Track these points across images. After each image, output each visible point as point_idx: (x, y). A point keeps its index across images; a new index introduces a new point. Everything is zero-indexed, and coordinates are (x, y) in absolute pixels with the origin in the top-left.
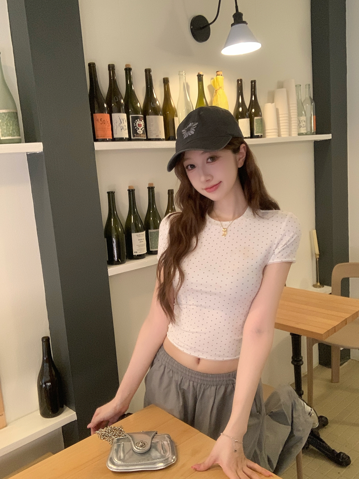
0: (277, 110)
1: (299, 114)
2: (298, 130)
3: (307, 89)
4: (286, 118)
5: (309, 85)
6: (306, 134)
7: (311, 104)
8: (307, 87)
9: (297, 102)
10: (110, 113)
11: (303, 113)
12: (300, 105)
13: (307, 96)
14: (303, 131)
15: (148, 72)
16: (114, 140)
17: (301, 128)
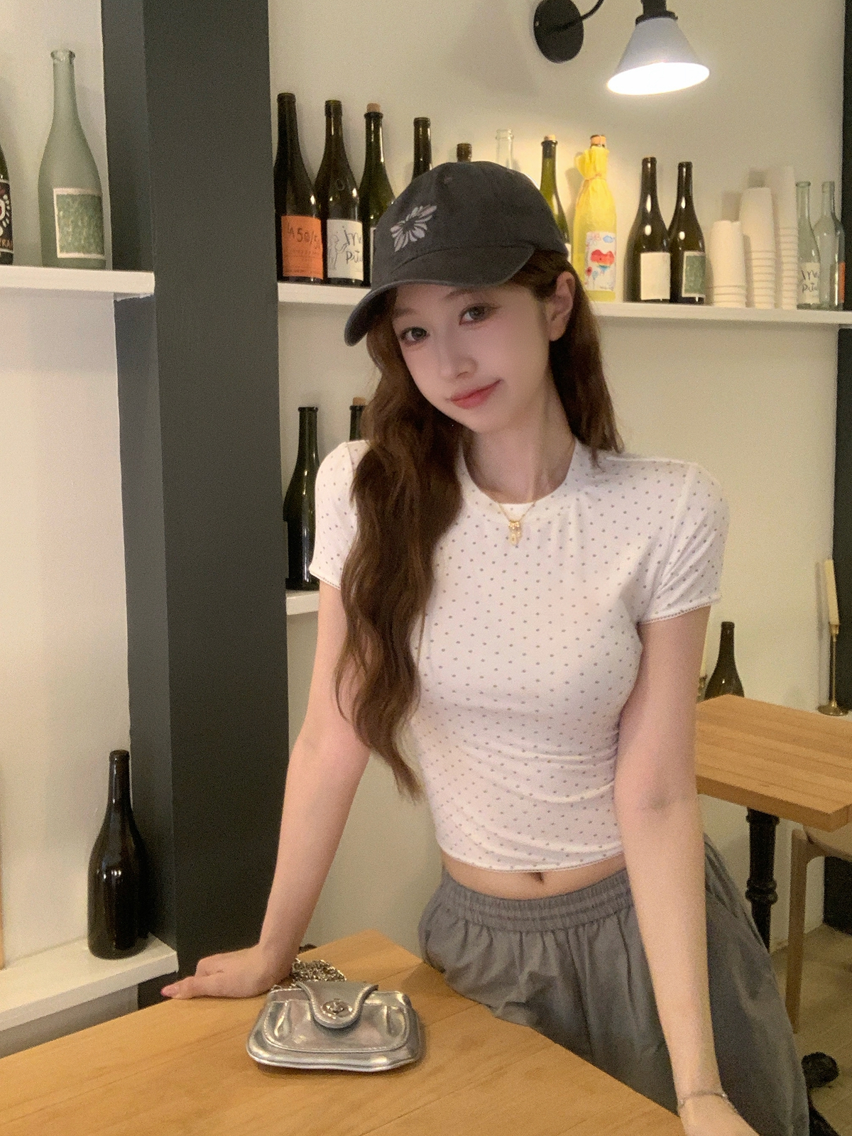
0: (746, 241)
1: (804, 256)
2: (798, 294)
3: (827, 195)
4: (770, 263)
5: (832, 184)
6: (819, 307)
7: (836, 231)
8: (827, 189)
9: (799, 224)
10: (324, 216)
11: (813, 254)
12: (806, 234)
13: (827, 213)
14: (811, 298)
16: (326, 281)
17: (807, 292)
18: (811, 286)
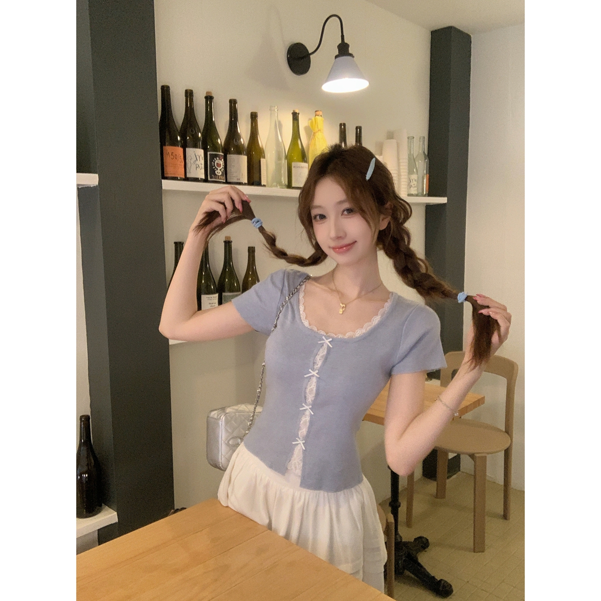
1: (410, 172)
2: (408, 190)
3: (421, 143)
6: (417, 195)
7: (425, 160)
8: (422, 140)
9: (409, 157)
10: (184, 147)
11: (415, 170)
12: (412, 162)
13: (421, 151)
14: (413, 191)
15: (233, 103)
16: (186, 179)
17: (412, 188)
18: (413, 186)
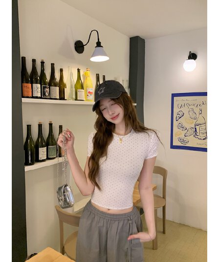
7: (128, 89)
8: (127, 81)
10: (32, 83)
15: (53, 65)
16: (33, 97)
